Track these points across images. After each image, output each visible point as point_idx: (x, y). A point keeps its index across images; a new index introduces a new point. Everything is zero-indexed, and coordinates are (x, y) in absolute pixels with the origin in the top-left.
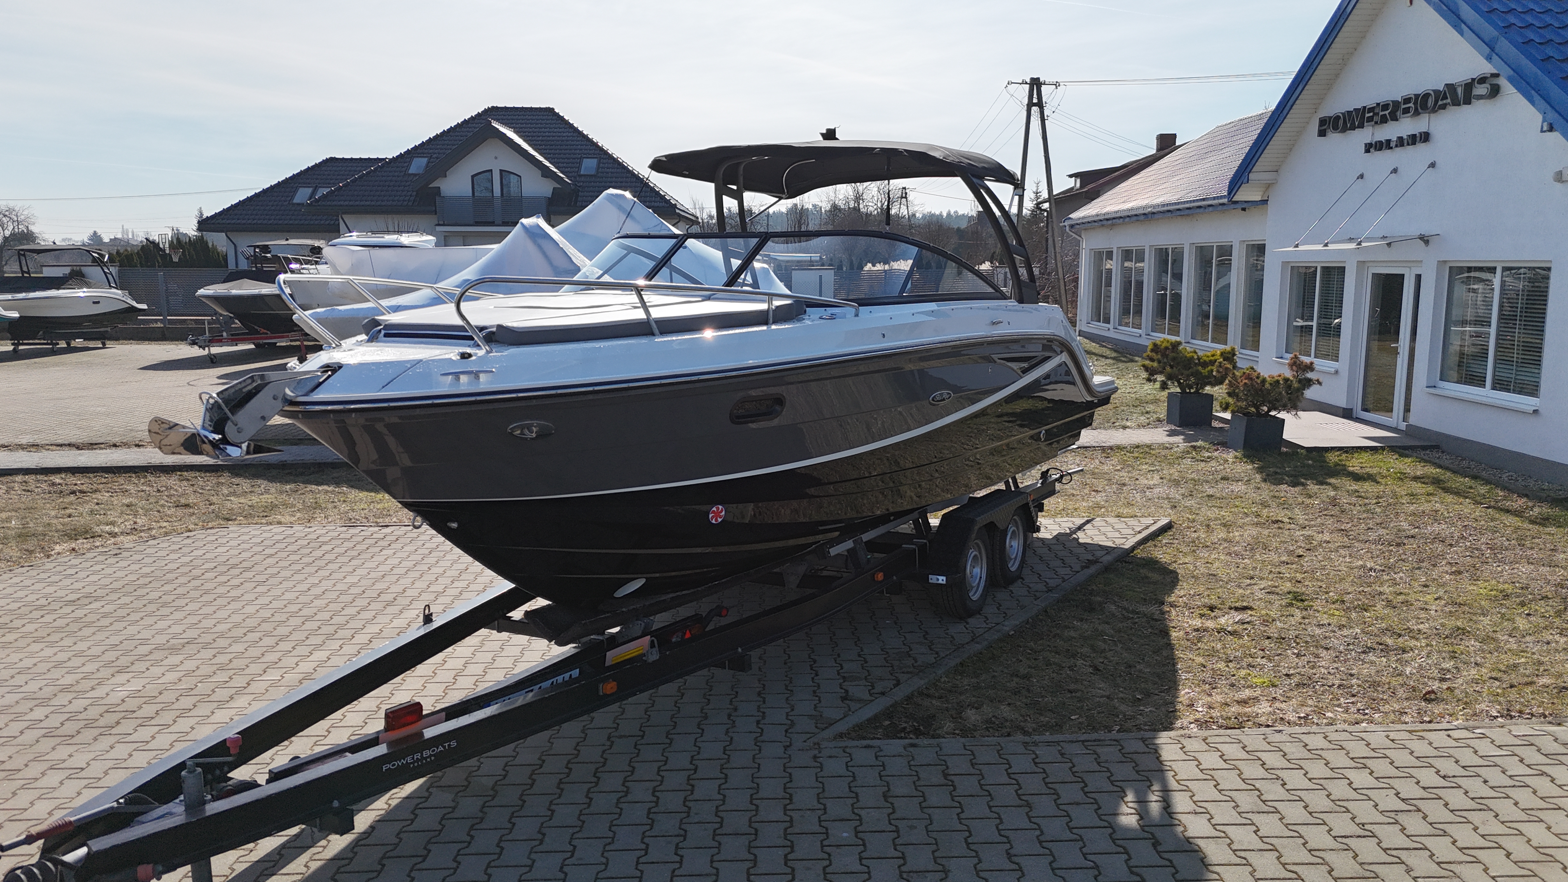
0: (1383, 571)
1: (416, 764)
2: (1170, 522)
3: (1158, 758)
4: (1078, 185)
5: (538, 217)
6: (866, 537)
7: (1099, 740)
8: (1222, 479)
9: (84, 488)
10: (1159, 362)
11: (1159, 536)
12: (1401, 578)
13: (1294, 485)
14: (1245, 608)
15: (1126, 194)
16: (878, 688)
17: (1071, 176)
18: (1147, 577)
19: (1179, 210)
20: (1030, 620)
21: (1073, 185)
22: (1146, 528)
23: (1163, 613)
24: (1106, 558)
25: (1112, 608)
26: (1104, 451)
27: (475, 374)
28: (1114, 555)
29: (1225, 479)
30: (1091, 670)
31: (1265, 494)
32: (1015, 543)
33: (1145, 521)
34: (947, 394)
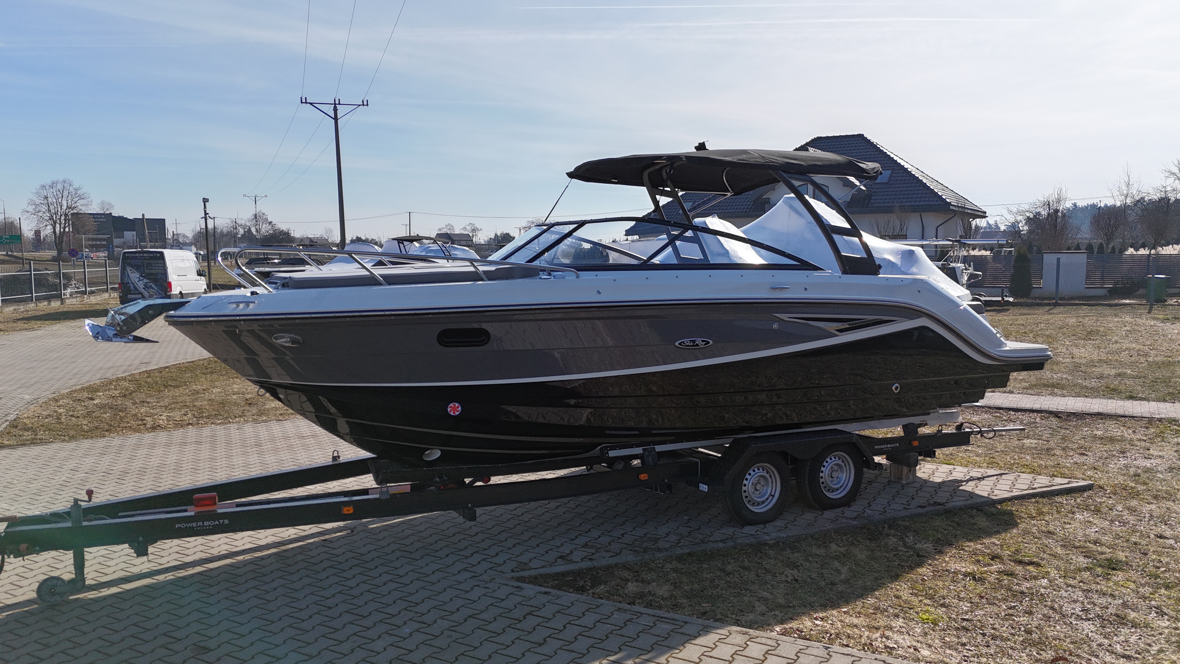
1: (199, 528)
2: (1090, 486)
3: (689, 640)
6: (659, 448)
7: (675, 620)
16: (596, 556)
18: (975, 524)
22: (1048, 487)
23: (940, 552)
24: (958, 502)
25: (892, 541)
26: (1150, 421)
27: (247, 303)
28: (970, 502)
30: (790, 579)
32: (842, 476)
33: (1058, 481)
34: (703, 341)
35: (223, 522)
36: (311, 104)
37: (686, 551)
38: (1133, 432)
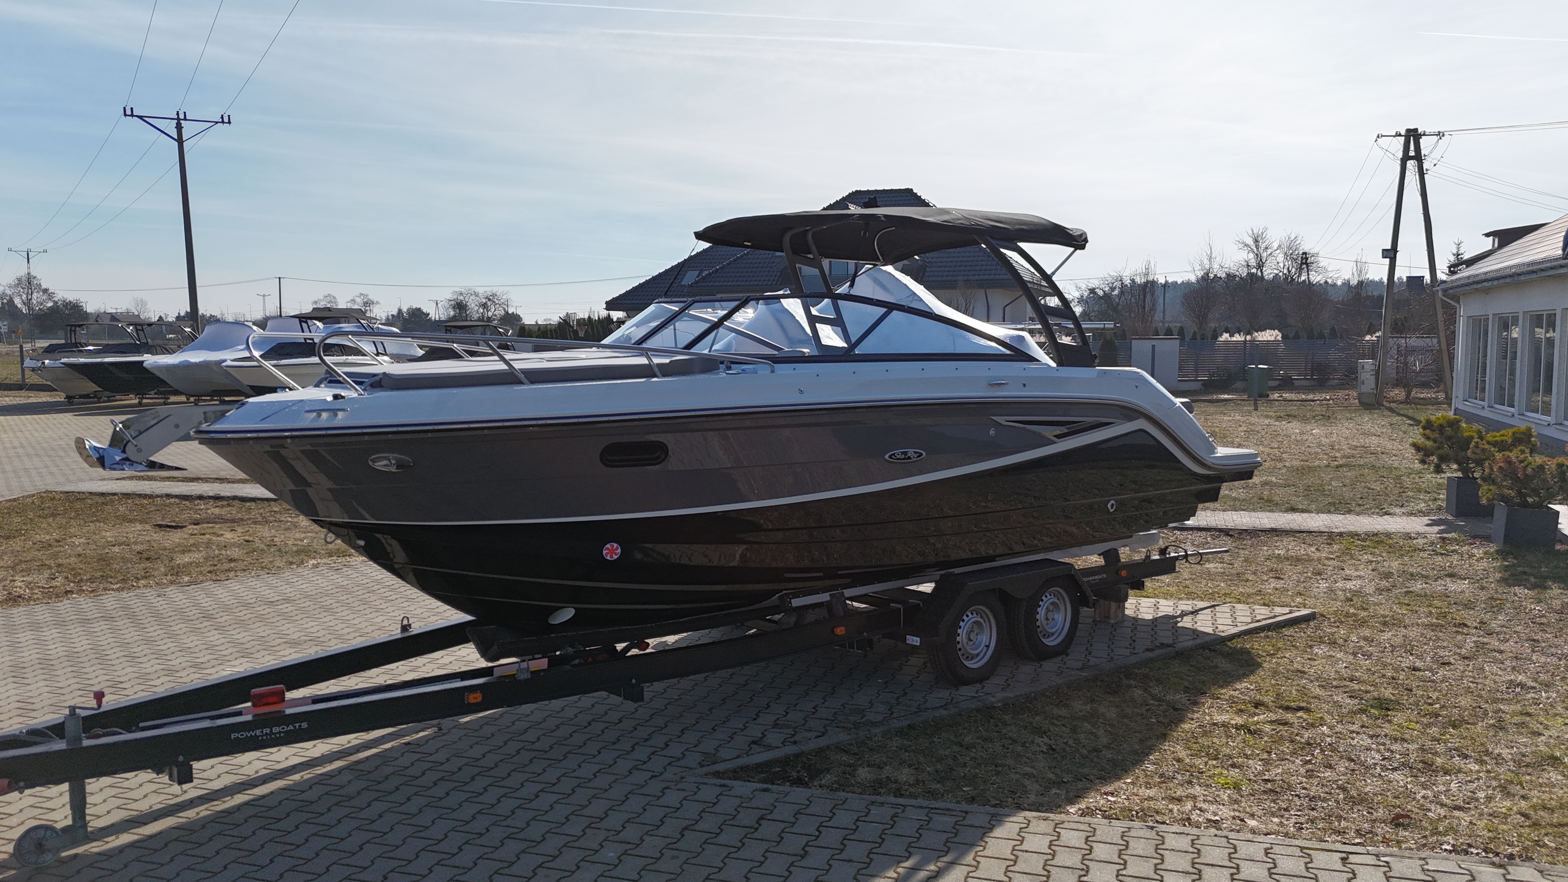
0: (1534, 688)
1: (265, 738)
2: (1312, 614)
3: (984, 834)
4: (1496, 245)
7: (948, 810)
8: (1446, 575)
10: (1435, 441)
11: (1283, 627)
13: (1532, 587)
14: (1300, 709)
16: (796, 738)
17: (1487, 235)
18: (1217, 667)
20: (1033, 695)
22: (1271, 618)
23: (1196, 703)
24: (1186, 643)
26: (1331, 537)
27: (334, 412)
28: (1198, 641)
29: (1451, 575)
30: (1044, 749)
31: (1483, 595)
32: (1059, 617)
33: (1278, 610)
34: (916, 453)
35: (300, 726)
36: (141, 117)
38: (1317, 549)
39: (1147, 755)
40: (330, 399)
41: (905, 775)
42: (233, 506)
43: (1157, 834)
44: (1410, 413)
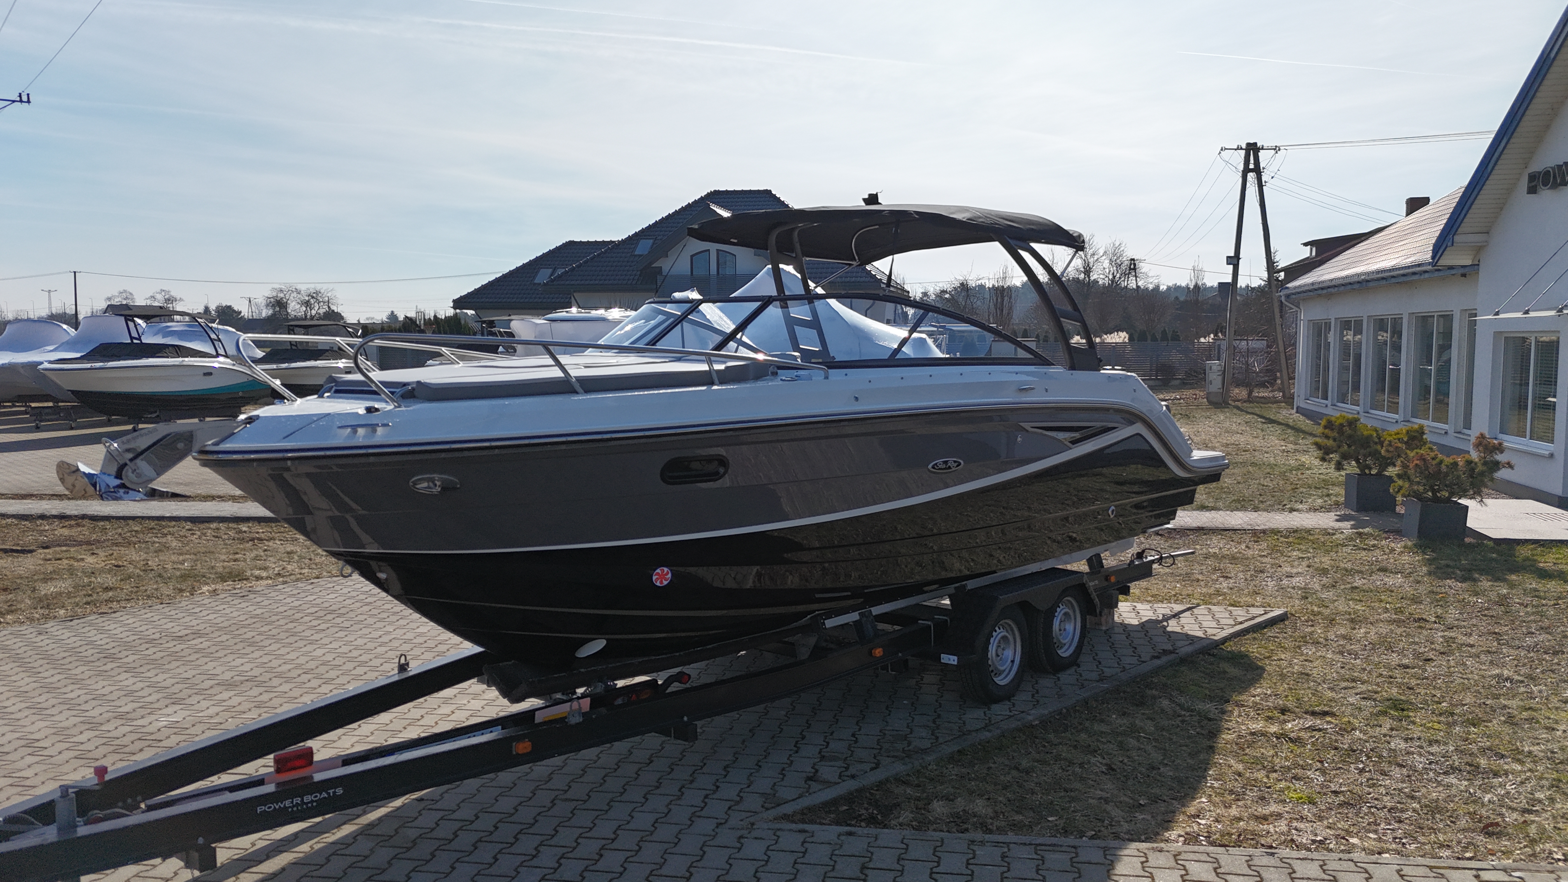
0: (1522, 682)
1: (295, 809)
2: (1285, 614)
3: (1108, 871)
4: (1314, 254)
5: (693, 291)
6: (876, 610)
7: (1054, 845)
8: (1378, 570)
9: (262, 536)
10: (1335, 440)
11: (1265, 628)
12: (1540, 691)
13: (1464, 580)
14: (1325, 714)
15: (1347, 261)
16: (852, 770)
17: (1306, 244)
18: (1225, 672)
19: (1393, 277)
20: (1064, 711)
21: (1308, 255)
22: (1250, 619)
23: (1224, 712)
24: (1186, 650)
25: (1165, 703)
26: (1258, 534)
27: (373, 427)
28: (1197, 646)
29: (1383, 570)
30: (1104, 769)
31: (1422, 589)
32: (1070, 627)
33: (1254, 611)
34: (955, 462)
35: (334, 793)
37: (956, 748)
38: (1247, 547)
39: (1206, 770)
40: (362, 411)
41: (980, 806)
42: (84, 526)
43: (1281, 860)
44: (1257, 411)
